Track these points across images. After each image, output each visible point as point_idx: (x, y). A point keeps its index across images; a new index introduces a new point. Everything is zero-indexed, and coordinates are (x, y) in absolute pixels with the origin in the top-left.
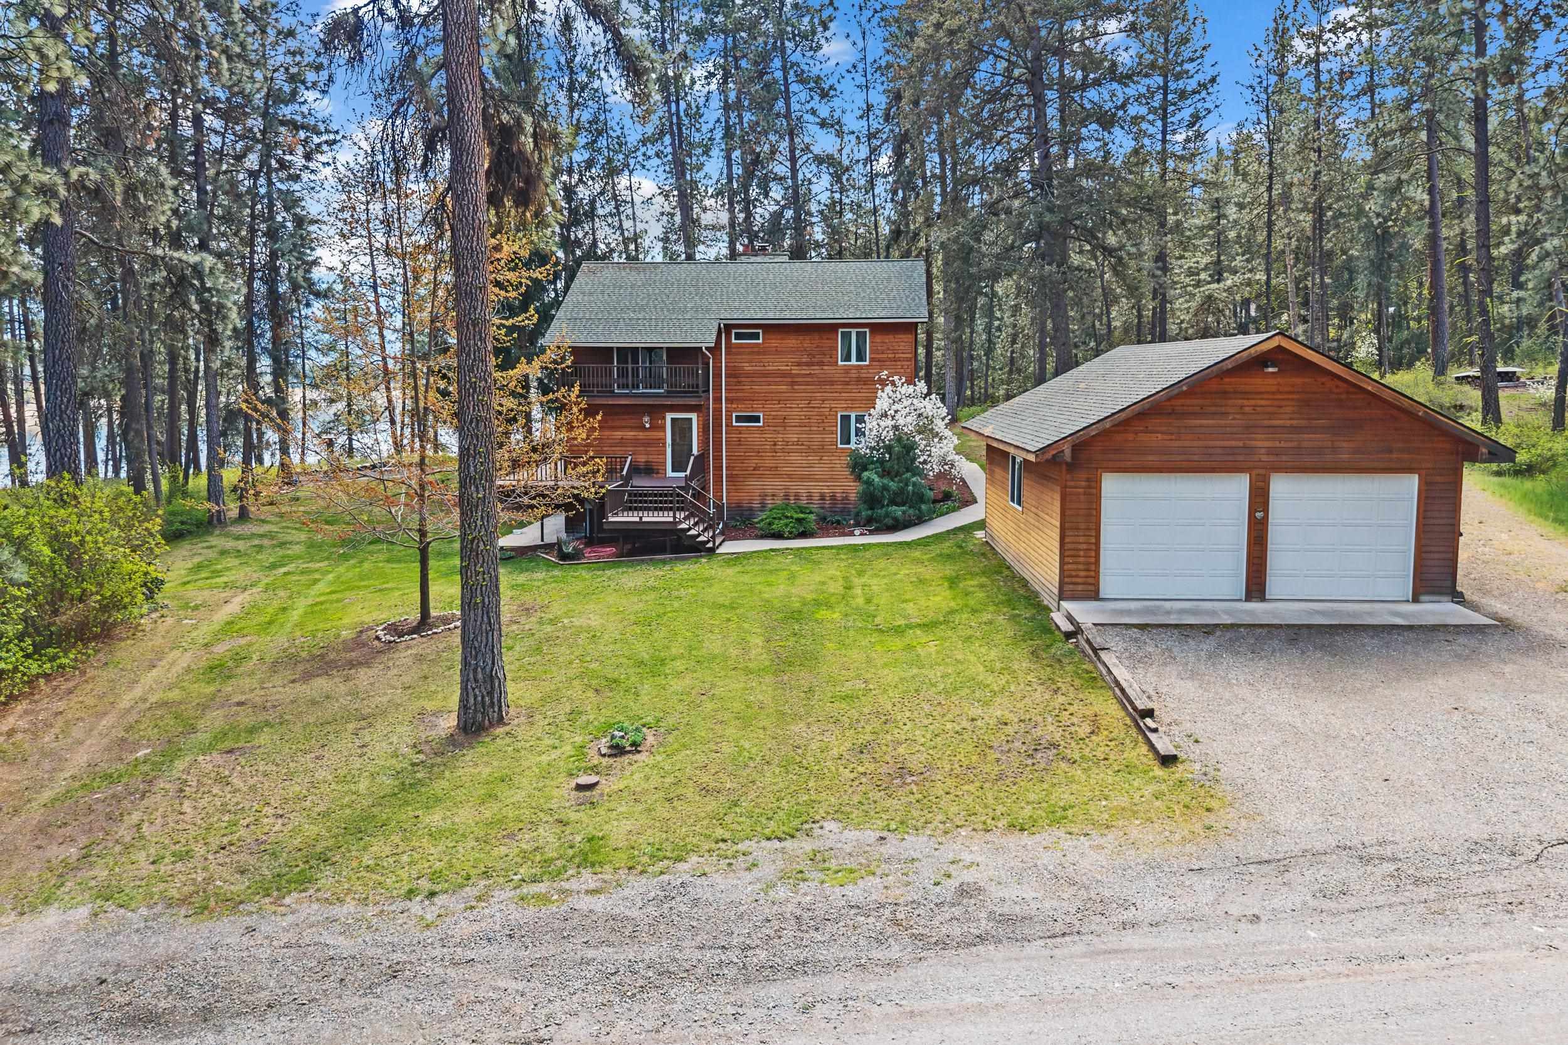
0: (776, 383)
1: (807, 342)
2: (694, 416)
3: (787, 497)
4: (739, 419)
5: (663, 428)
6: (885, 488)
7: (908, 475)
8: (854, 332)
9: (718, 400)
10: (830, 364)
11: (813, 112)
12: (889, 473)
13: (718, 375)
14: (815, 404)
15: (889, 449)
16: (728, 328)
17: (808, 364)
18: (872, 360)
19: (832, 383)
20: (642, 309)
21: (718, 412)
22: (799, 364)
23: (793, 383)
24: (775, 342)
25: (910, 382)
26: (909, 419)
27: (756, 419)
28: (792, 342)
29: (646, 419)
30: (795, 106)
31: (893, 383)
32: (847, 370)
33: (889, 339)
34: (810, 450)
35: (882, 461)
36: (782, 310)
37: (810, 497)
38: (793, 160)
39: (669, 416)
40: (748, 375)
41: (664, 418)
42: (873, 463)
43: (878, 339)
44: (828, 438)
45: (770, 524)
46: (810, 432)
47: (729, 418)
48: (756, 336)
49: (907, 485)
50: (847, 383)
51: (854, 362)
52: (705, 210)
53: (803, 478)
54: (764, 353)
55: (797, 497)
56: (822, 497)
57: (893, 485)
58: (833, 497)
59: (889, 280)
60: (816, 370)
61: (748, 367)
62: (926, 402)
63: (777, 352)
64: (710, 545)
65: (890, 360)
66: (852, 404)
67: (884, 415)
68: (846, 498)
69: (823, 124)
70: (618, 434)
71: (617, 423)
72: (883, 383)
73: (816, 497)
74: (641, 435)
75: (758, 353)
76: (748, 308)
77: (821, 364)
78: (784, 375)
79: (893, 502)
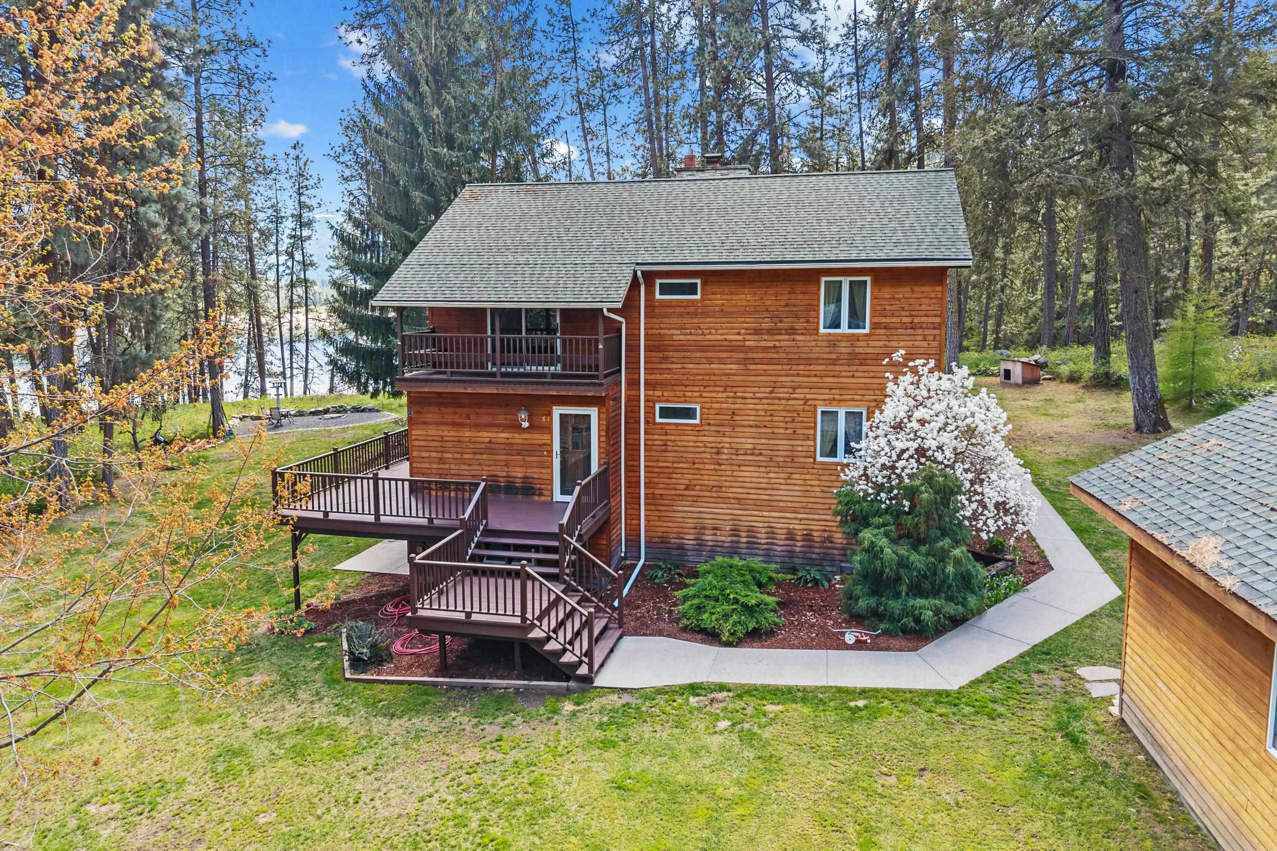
0: (722, 361)
1: (771, 298)
2: (593, 412)
3: (735, 532)
4: (665, 413)
5: (549, 429)
6: (903, 563)
7: (946, 542)
8: (846, 281)
9: (633, 384)
10: (806, 332)
11: (794, 27)
12: (909, 536)
13: (633, 348)
14: (782, 393)
15: (911, 493)
16: (649, 277)
17: (770, 332)
18: (874, 326)
19: (809, 362)
20: (527, 249)
21: (633, 401)
22: (757, 332)
23: (746, 361)
24: (720, 298)
25: (943, 367)
26: (945, 438)
27: (688, 413)
28: (746, 297)
29: (523, 416)
30: (773, 21)
31: (914, 370)
32: (833, 342)
33: (904, 292)
34: (771, 463)
35: (897, 514)
36: (731, 250)
37: (771, 534)
38: (770, 80)
39: (557, 411)
40: (681, 347)
41: (550, 414)
42: (878, 513)
43: (886, 292)
44: (801, 445)
45: (700, 608)
46: (773, 436)
47: (650, 411)
48: (692, 289)
49: (942, 560)
50: (834, 362)
51: (844, 329)
52: (680, 143)
53: (759, 505)
54: (705, 314)
55: (751, 532)
56: (791, 536)
57: (917, 559)
58: (808, 537)
59: (901, 200)
60: (783, 340)
61: (678, 336)
62: (972, 404)
63: (724, 313)
64: (583, 670)
65: (904, 326)
66: (841, 394)
67: (898, 427)
68: (830, 539)
69: (804, 38)
70: (485, 435)
71: (484, 420)
72: (898, 369)
73: (781, 534)
74: (517, 438)
75: (695, 314)
76: (681, 246)
77: (792, 331)
78: (732, 348)
79: (917, 590)
